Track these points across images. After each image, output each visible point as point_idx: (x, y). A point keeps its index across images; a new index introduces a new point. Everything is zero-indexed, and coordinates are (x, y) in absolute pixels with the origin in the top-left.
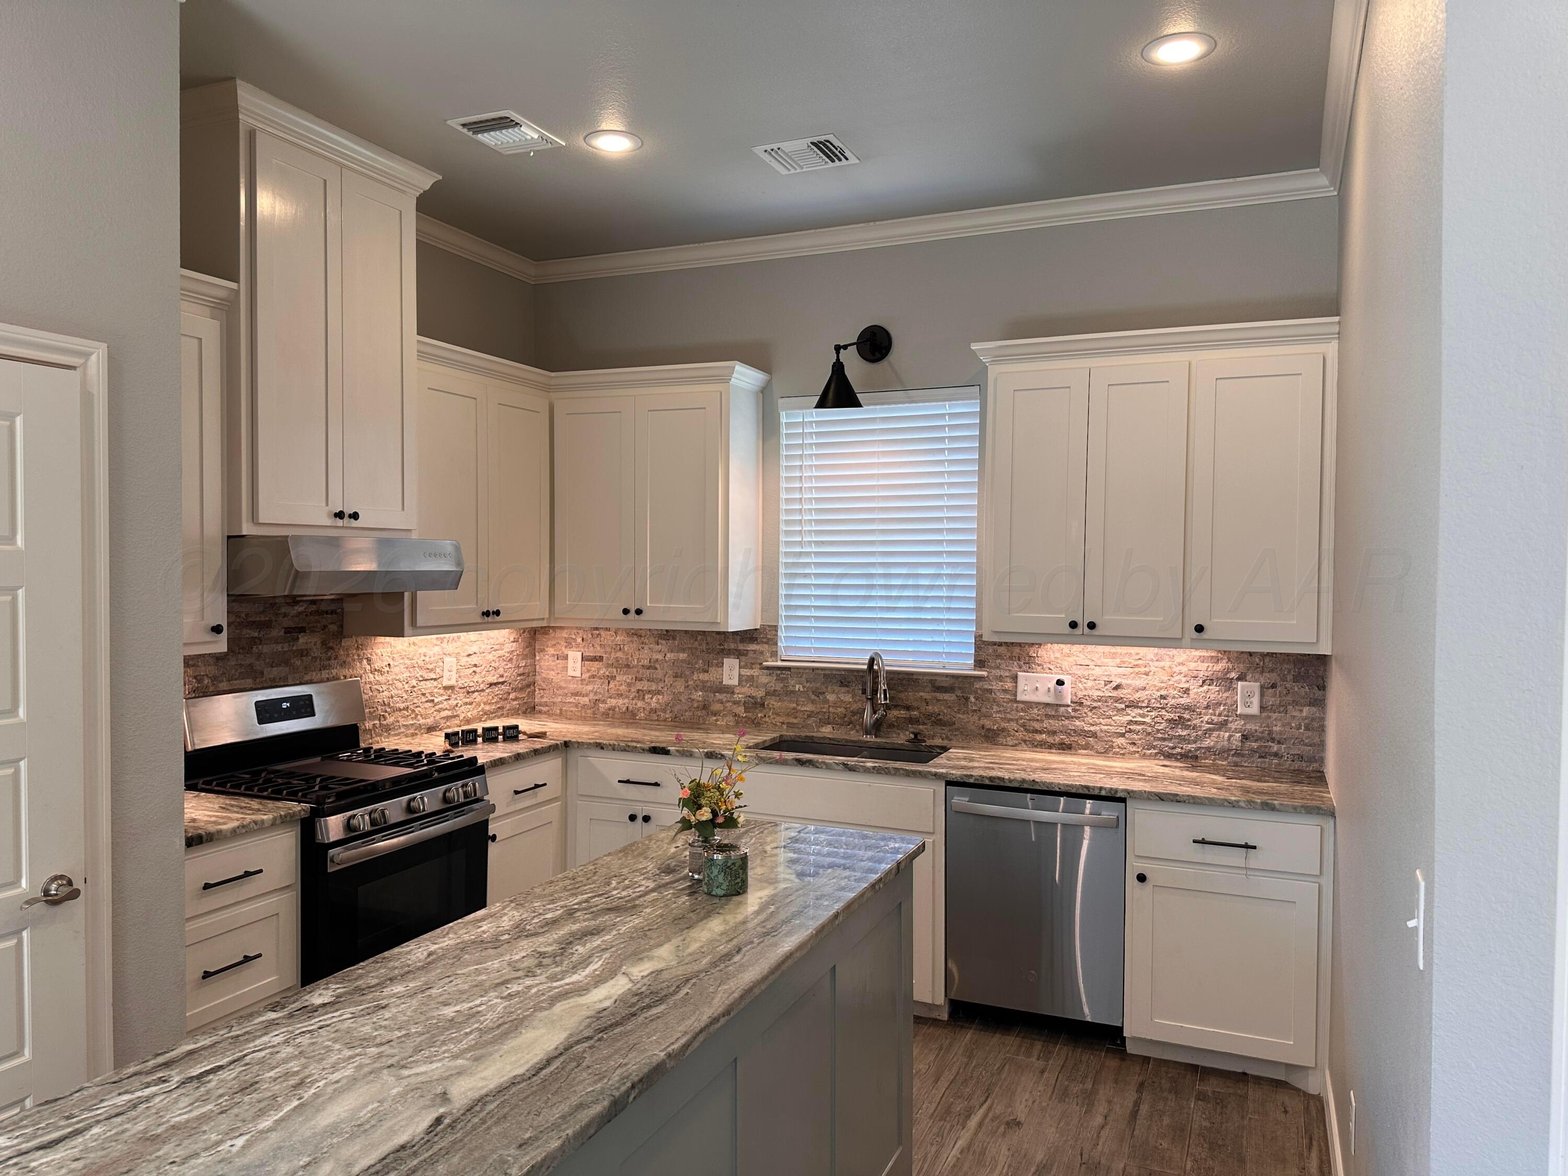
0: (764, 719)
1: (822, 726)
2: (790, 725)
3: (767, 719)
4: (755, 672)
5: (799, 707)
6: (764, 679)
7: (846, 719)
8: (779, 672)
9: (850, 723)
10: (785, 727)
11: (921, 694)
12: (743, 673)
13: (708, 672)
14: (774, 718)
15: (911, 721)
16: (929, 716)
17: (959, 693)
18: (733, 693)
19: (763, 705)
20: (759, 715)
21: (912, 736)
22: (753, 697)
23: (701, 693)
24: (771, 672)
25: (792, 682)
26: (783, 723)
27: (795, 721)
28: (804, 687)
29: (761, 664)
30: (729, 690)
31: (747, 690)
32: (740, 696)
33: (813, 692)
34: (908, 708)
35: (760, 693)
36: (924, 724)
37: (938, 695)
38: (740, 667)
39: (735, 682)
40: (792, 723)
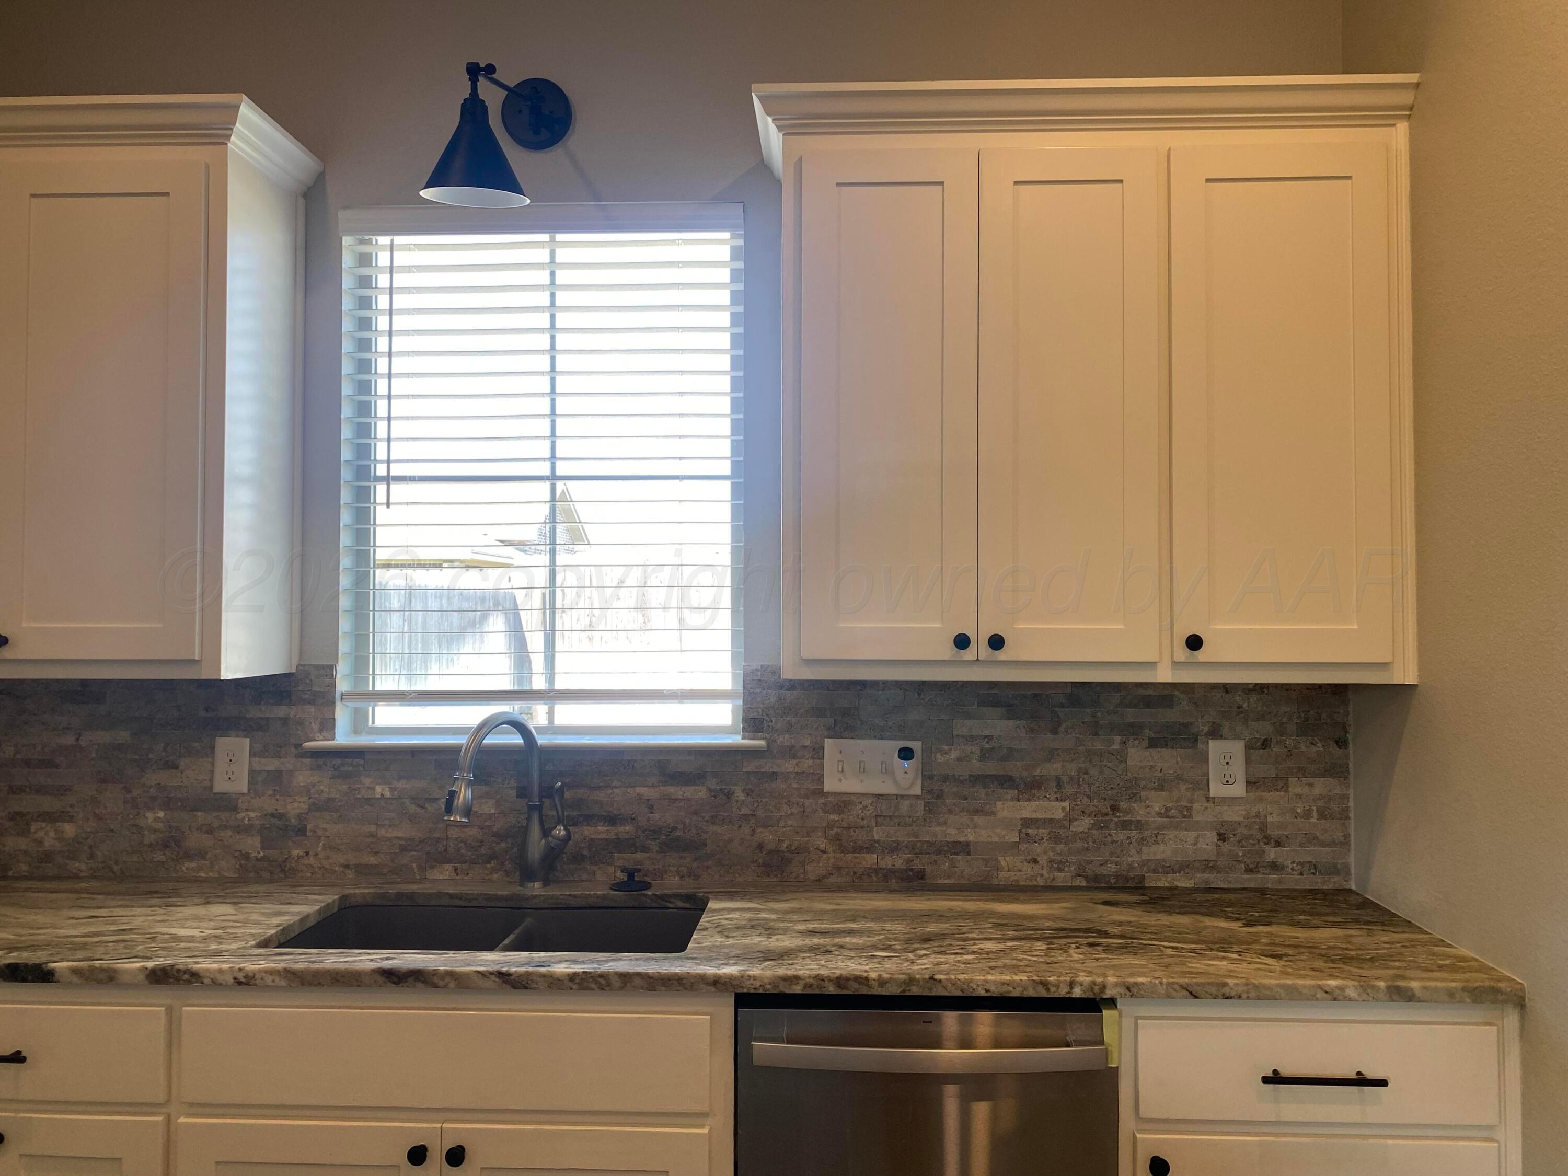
0: (306, 861)
1: (432, 867)
2: (362, 870)
3: (312, 860)
4: (288, 763)
5: (382, 832)
6: (302, 778)
7: (483, 851)
8: (338, 761)
9: (493, 857)
10: (350, 874)
11: (638, 790)
12: (256, 767)
13: (176, 767)
14: (328, 858)
15: (620, 845)
16: (655, 832)
17: (713, 783)
18: (235, 809)
19: (301, 831)
20: (296, 852)
21: (623, 877)
22: (280, 816)
23: (161, 814)
24: (321, 761)
25: (367, 781)
26: (347, 866)
27: (373, 860)
28: (392, 790)
29: (298, 746)
30: (227, 803)
31: (268, 803)
32: (252, 815)
33: (413, 799)
34: (612, 820)
35: (295, 807)
36: (645, 849)
37: (671, 790)
38: (252, 754)
39: (243, 786)
40: (367, 866)
